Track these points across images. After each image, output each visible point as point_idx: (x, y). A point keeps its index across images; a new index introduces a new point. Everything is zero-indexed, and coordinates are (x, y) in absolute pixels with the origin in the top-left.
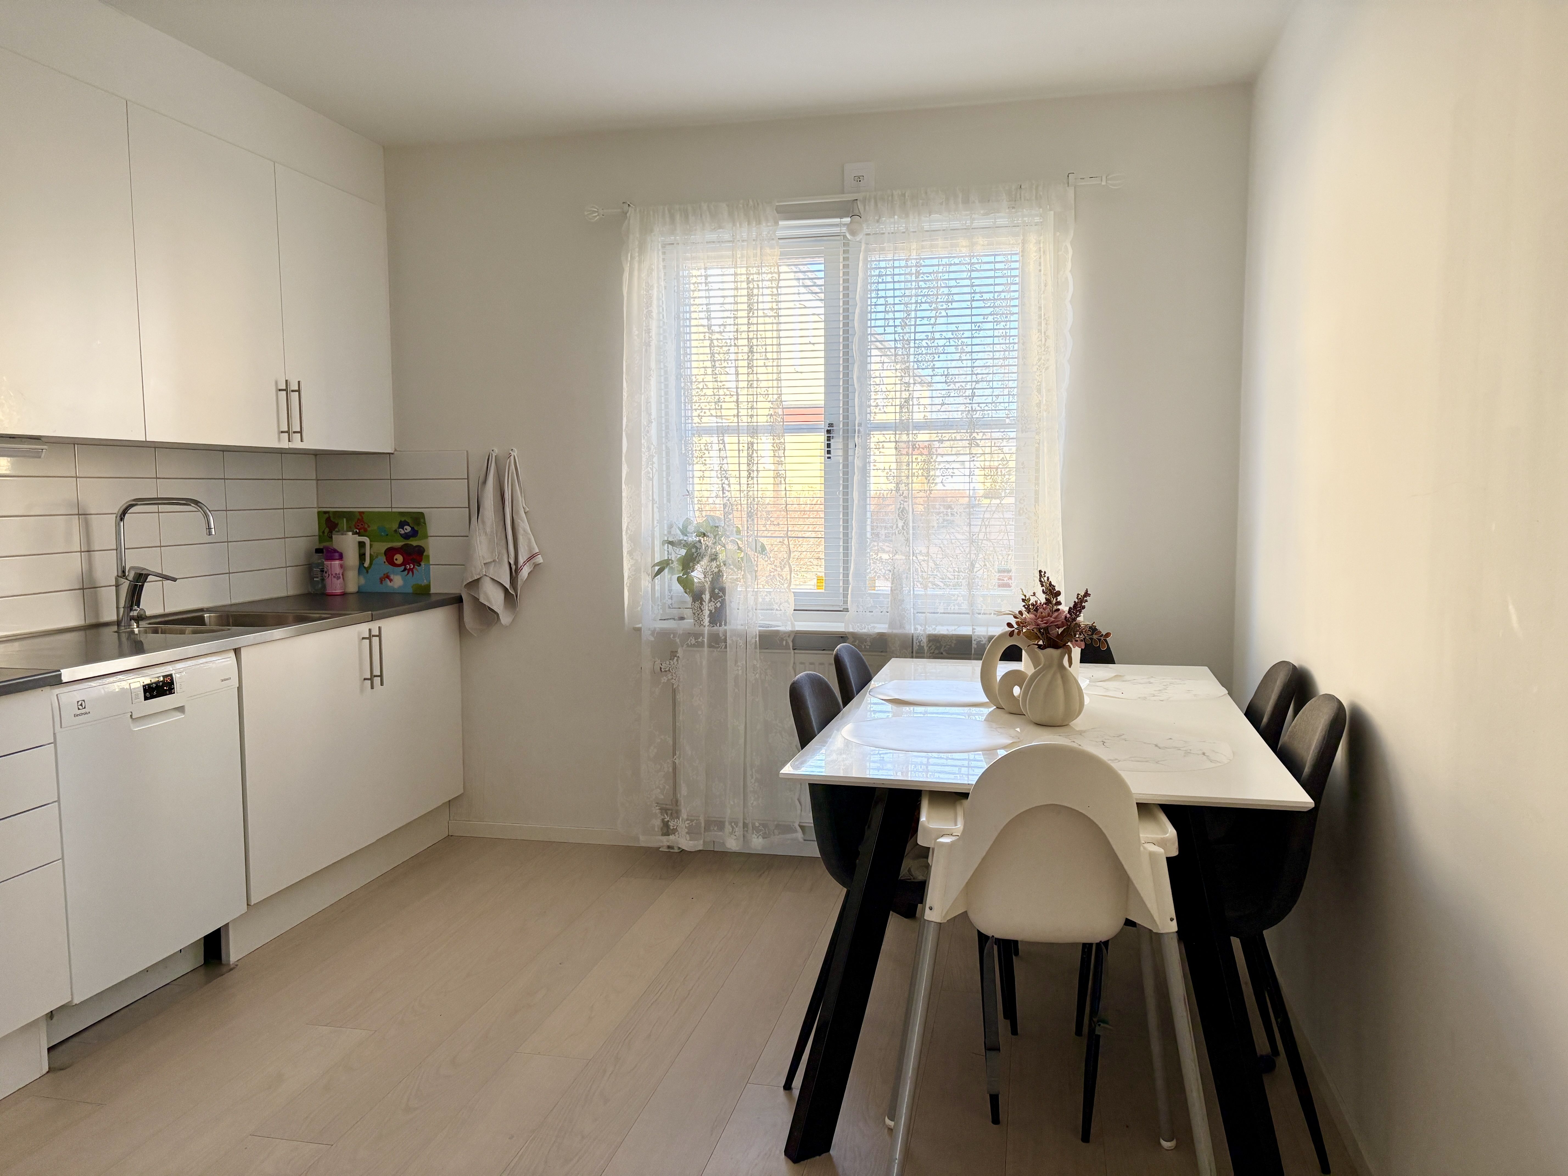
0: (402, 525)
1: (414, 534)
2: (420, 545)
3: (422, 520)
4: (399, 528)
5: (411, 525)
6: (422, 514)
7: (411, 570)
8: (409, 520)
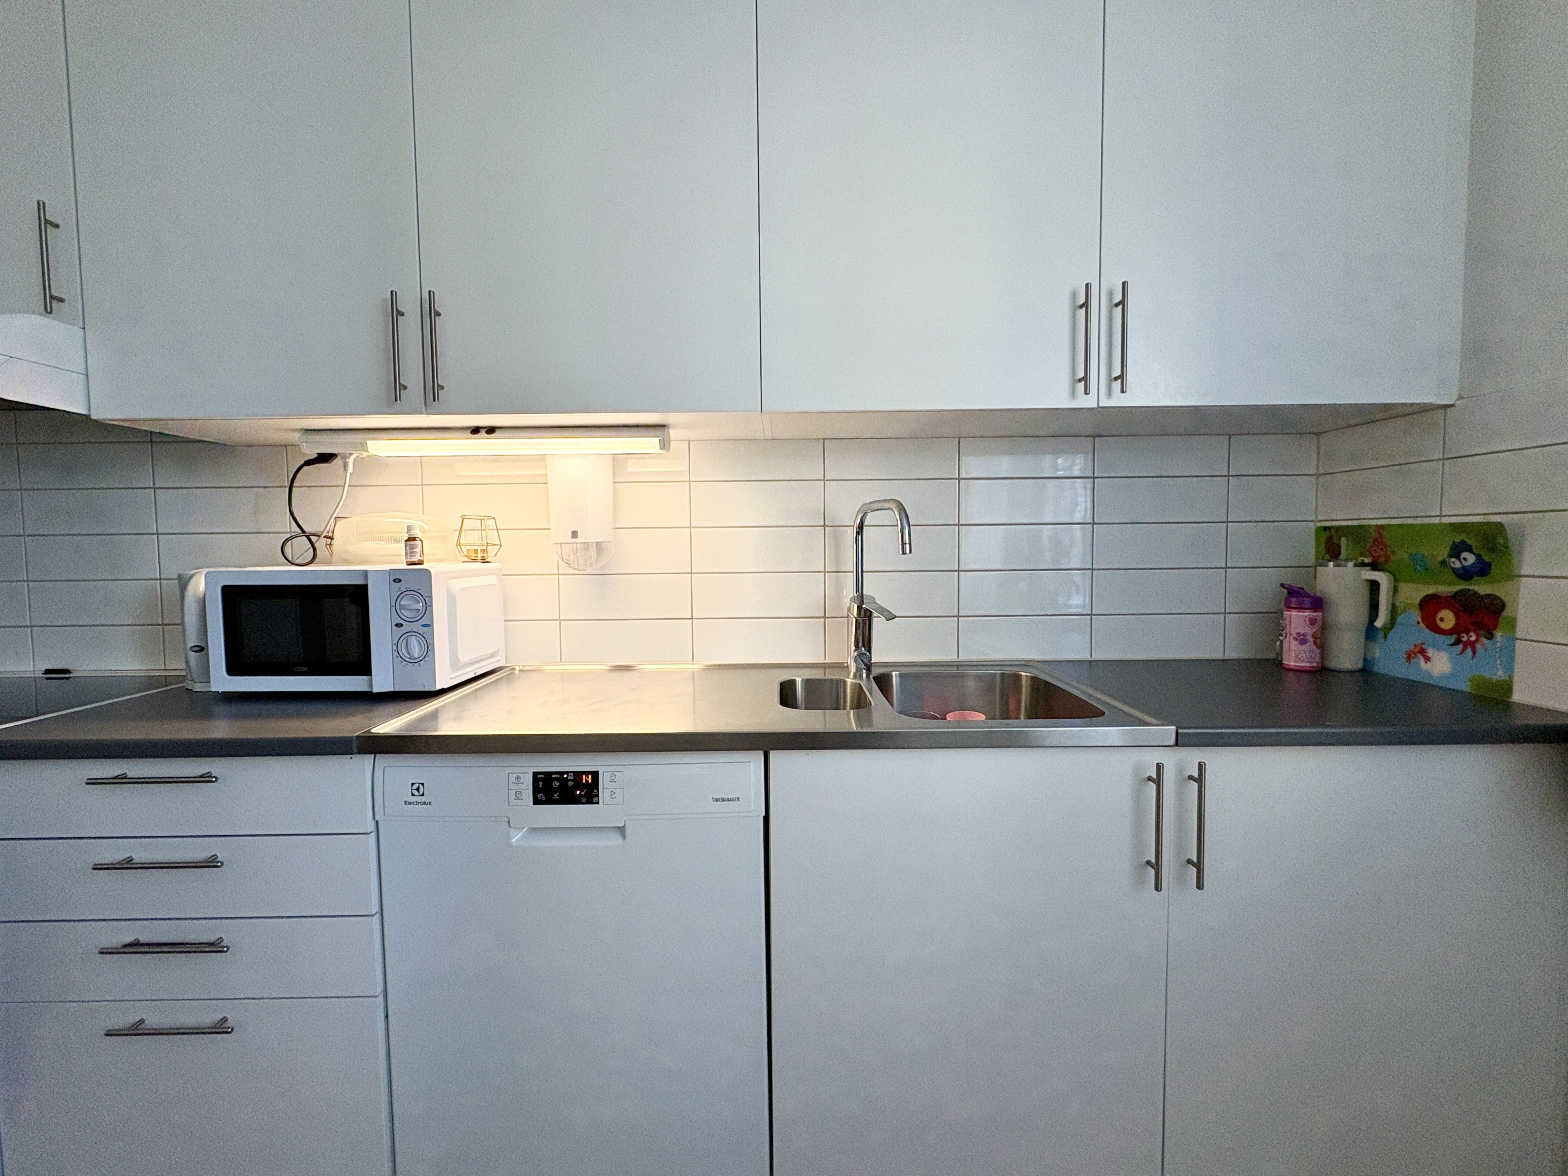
0: (1457, 550)
1: (1483, 570)
2: (1497, 593)
3: (1501, 540)
4: (1451, 556)
5: (1474, 550)
6: (1499, 526)
7: (1472, 645)
8: (1471, 541)
